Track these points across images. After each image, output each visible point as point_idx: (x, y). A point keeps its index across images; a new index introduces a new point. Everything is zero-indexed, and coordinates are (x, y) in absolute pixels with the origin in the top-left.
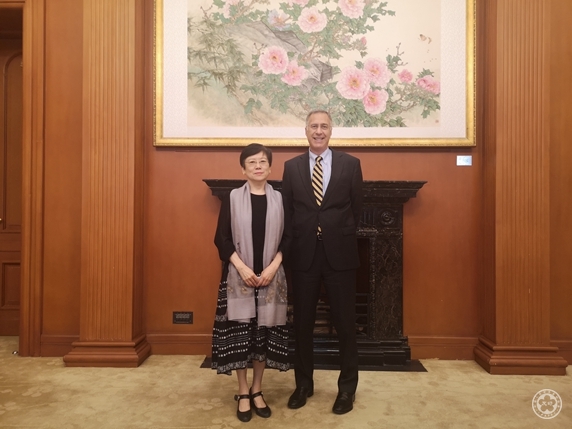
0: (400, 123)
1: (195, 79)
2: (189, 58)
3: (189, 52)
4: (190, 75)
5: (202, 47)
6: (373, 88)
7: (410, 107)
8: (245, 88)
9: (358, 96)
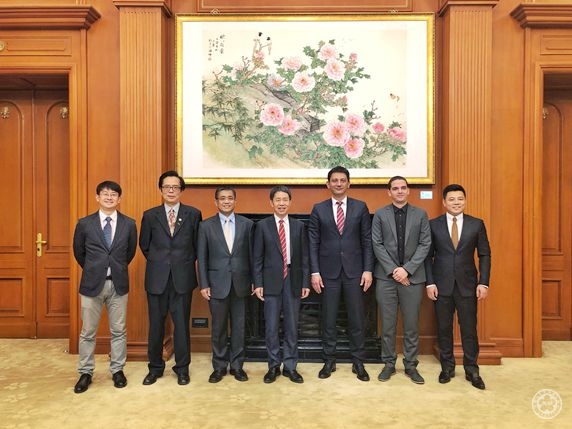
0: (374, 165)
1: (209, 130)
2: (204, 113)
3: (204, 109)
4: (204, 127)
5: (214, 104)
6: (353, 137)
7: (382, 153)
8: (249, 137)
9: (340, 143)
